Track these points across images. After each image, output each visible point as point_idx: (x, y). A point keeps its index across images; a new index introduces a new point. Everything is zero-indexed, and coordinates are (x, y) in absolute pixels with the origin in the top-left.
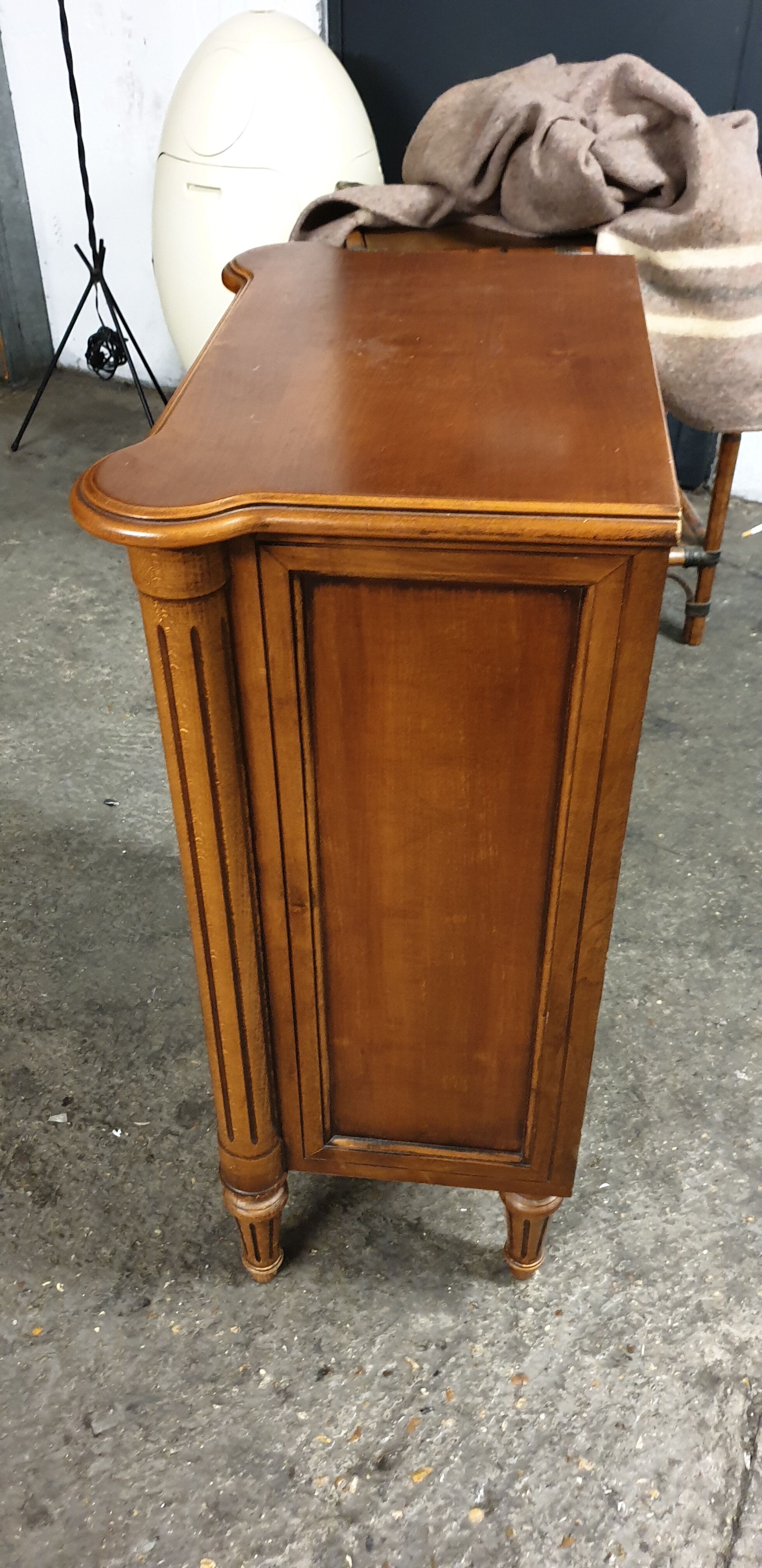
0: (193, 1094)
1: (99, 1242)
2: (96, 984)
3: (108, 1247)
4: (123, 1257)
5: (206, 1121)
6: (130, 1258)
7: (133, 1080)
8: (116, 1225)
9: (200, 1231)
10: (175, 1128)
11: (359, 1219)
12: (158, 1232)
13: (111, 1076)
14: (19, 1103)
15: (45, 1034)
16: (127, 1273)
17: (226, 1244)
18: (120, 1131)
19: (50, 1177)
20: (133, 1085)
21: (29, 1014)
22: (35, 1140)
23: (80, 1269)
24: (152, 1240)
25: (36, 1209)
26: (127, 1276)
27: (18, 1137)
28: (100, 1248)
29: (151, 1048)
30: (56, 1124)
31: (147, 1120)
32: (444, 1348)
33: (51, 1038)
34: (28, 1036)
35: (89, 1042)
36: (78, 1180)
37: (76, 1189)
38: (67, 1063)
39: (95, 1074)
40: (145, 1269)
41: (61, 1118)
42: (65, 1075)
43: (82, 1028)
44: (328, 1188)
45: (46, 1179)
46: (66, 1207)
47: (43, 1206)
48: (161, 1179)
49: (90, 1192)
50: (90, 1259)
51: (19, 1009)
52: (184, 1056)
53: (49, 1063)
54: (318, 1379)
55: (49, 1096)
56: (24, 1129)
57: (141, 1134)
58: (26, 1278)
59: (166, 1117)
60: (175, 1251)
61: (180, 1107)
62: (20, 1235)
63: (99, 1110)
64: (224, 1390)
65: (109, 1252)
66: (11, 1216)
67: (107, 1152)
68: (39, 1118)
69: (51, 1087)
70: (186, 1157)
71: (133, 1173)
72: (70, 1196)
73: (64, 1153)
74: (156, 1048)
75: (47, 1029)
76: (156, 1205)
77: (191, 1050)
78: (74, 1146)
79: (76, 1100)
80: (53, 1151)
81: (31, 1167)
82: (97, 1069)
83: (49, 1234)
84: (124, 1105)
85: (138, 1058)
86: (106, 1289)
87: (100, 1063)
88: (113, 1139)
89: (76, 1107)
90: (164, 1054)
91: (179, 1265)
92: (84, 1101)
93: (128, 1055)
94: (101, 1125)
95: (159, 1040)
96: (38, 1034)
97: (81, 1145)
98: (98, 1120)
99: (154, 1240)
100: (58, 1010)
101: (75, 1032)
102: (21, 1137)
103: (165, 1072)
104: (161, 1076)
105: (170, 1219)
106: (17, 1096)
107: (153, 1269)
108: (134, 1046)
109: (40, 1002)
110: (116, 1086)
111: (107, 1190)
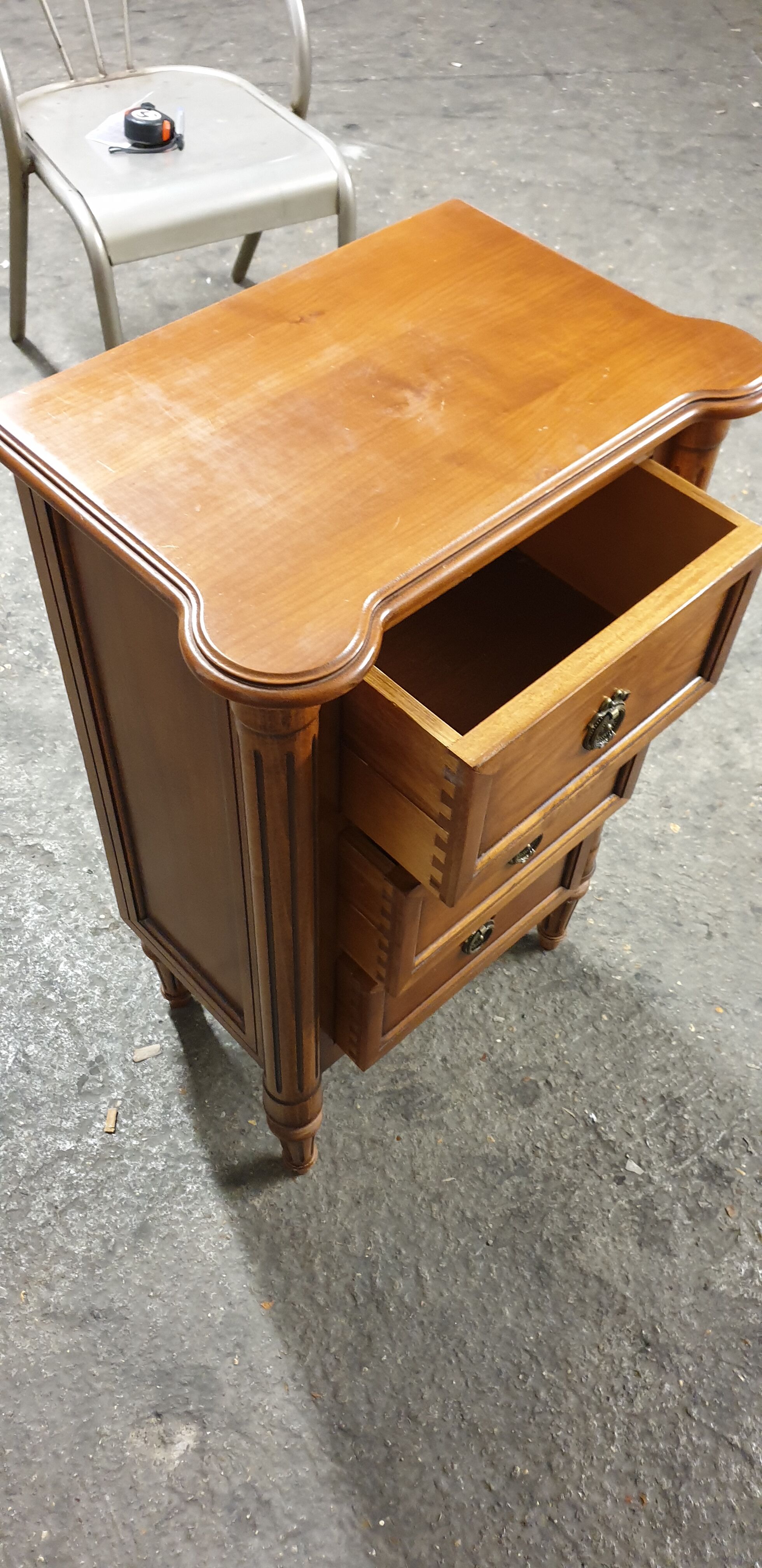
0: (513, 1109)
1: (650, 1040)
2: (528, 1308)
3: (646, 1031)
4: (638, 1016)
5: (519, 1077)
6: (634, 1013)
7: (554, 1159)
8: (632, 1044)
9: (574, 996)
10: (544, 1090)
12: (605, 1017)
13: (569, 1179)
14: (661, 1210)
15: (606, 1276)
16: (642, 1004)
17: (563, 976)
18: (591, 1116)
19: (664, 1119)
20: (557, 1156)
21: (610, 1314)
22: (662, 1161)
23: (672, 1031)
24: (612, 1014)
25: (686, 1100)
26: (642, 1002)
27: (675, 1175)
28: (651, 1035)
29: (521, 1183)
30: (640, 1165)
31: (562, 1112)
33: (604, 1267)
34: (621, 1285)
35: (570, 1235)
36: (644, 1100)
37: (648, 1094)
38: (601, 1223)
39: (583, 1193)
40: (627, 998)
41: (632, 1166)
42: (609, 1211)
43: (569, 1256)
45: (668, 1119)
46: (663, 1085)
47: (680, 1098)
48: (580, 1055)
49: (639, 1083)
50: (663, 1032)
51: (618, 1330)
52: (496, 1153)
53: (617, 1237)
55: (633, 1198)
56: (668, 1179)
57: (575, 1103)
58: (713, 1052)
59: (546, 1104)
60: (600, 996)
61: (531, 1104)
63: (597, 1151)
64: (618, 895)
65: (647, 1027)
66: (707, 1109)
67: (609, 1107)
68: (650, 1181)
69: (627, 1206)
70: (551, 1059)
71: (599, 1075)
72: (655, 1092)
73: (644, 1131)
74: (516, 1180)
75: (600, 1281)
76: (594, 1038)
77: (487, 1155)
78: (633, 1131)
79: (613, 1175)
80: (653, 1140)
81: (676, 1139)
82: (579, 1196)
83: (684, 1073)
84: (573, 1140)
85: (537, 1181)
86: (661, 1004)
87: (572, 1201)
88: (599, 1114)
89: (615, 1169)
90: (513, 1168)
91: (603, 984)
92: (605, 1169)
93: (543, 1191)
94: (603, 1135)
95: (507, 1188)
96: (612, 1280)
97: (627, 1128)
98: (602, 1141)
99: (610, 1012)
100: (581, 1300)
101: (577, 1257)
102: (672, 1174)
103: (523, 1149)
104: (528, 1148)
105: (590, 1020)
106: (660, 1219)
107: (623, 995)
108: (534, 1198)
109: (592, 1325)
110: (571, 1165)
111: (625, 1075)
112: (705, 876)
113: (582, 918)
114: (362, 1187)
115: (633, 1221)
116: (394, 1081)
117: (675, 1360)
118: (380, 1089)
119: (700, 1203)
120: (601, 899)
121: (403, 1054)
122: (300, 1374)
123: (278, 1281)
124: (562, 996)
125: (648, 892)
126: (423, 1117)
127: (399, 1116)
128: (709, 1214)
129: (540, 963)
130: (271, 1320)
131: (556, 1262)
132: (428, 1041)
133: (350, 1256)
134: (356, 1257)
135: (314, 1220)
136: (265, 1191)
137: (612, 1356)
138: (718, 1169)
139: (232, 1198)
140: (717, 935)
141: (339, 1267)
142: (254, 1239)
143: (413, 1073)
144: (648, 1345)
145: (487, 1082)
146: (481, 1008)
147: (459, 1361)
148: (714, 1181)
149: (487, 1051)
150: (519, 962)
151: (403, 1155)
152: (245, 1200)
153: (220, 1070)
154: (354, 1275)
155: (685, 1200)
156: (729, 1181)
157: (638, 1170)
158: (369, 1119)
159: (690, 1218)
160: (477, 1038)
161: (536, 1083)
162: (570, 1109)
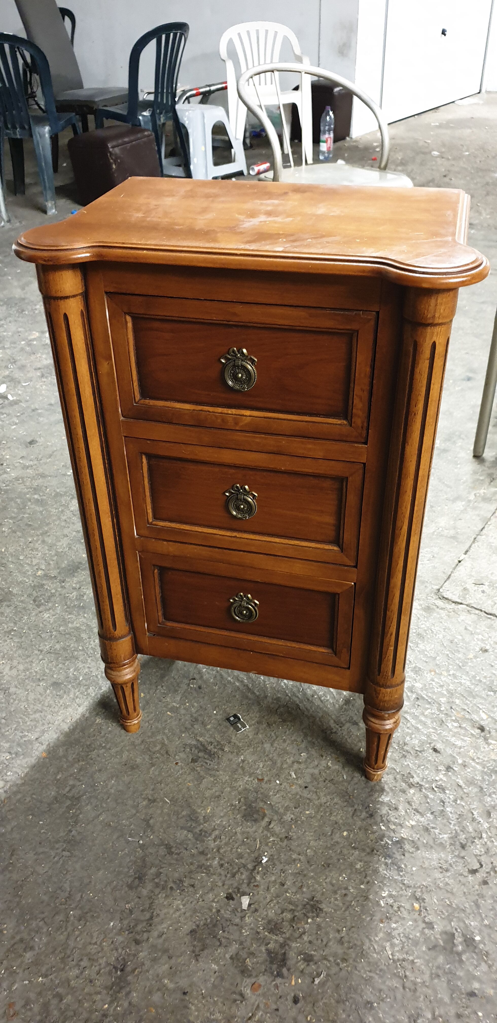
0: (237, 812)
1: (351, 869)
2: (110, 883)
3: (356, 864)
4: (363, 854)
5: (261, 804)
6: (364, 850)
7: (218, 851)
8: (339, 860)
9: (345, 809)
10: (264, 823)
11: (341, 727)
12: (345, 833)
13: (211, 866)
14: (226, 935)
15: (156, 920)
16: (375, 851)
17: (355, 795)
18: (264, 857)
19: (297, 906)
20: (222, 851)
21: (131, 935)
22: (263, 919)
23: (371, 881)
25: (323, 915)
26: (377, 851)
27: (258, 933)
28: (356, 869)
29: (190, 840)
30: (250, 905)
31: (255, 840)
32: (418, 698)
33: (162, 916)
34: (155, 934)
35: (172, 885)
36: (302, 886)
37: (308, 887)
38: (192, 900)
39: (206, 878)
40: (372, 841)
41: (245, 901)
42: (203, 901)
43: (157, 891)
44: (319, 740)
45: (299, 908)
46: (323, 894)
47: (321, 910)
48: (305, 832)
49: (312, 877)
50: (364, 875)
51: (122, 945)
52: (201, 817)
53: (188, 914)
54: (439, 752)
55: (222, 912)
56: (252, 929)
57: (267, 845)
58: (377, 917)
59: (254, 829)
60: (359, 823)
61: (247, 820)
62: (343, 925)
63: (242, 873)
65: (360, 863)
66: (327, 934)
67: (279, 867)
68: (242, 918)
69: (214, 910)
70: (288, 817)
71: (299, 849)
72: (314, 891)
73: (278, 896)
74: (190, 836)
75: (151, 918)
76: (324, 834)
77: (196, 813)
78: (272, 890)
79: (230, 891)
80: (275, 906)
81: (287, 921)
82: (202, 877)
83: (344, 904)
84: (240, 856)
85: (197, 848)
86: (386, 864)
87: (196, 875)
88: (269, 863)
89: (236, 890)
90: (197, 830)
91: (369, 821)
92: (232, 885)
93: (193, 855)
94: (256, 871)
95: (182, 835)
96: (155, 926)
97: (271, 885)
98: (251, 873)
99: (351, 836)
100: (131, 912)
101: (160, 896)
102: (258, 930)
103: (214, 829)
104: (217, 832)
105: (336, 826)
106: (219, 937)
107: (372, 837)
108: (185, 851)
109: (118, 928)
110: (221, 862)
111: (311, 866)
113: (409, 785)
114: (136, 761)
115: (206, 919)
116: (211, 743)
117: (120, 995)
118: (201, 739)
119: (248, 960)
120: (436, 789)
121: (231, 738)
122: (15, 789)
123: (61, 752)
124: (339, 802)
125: (470, 815)
126: (198, 769)
127: (191, 757)
128: (244, 972)
129: (352, 778)
130: (37, 760)
131: (149, 886)
132: (248, 746)
133: (92, 777)
134: (93, 780)
135: (103, 750)
136: (107, 721)
137: (102, 949)
138: (283, 961)
139: (95, 709)
140: (480, 876)
141: (82, 776)
142: (78, 731)
143: (223, 750)
144: (122, 970)
145: (245, 789)
146: (293, 763)
147: (57, 862)
148: (271, 962)
150: (343, 768)
151: (168, 771)
152: (97, 714)
154: (82, 784)
155: (243, 948)
156: (280, 975)
157: (245, 906)
158: (179, 744)
159: (231, 958)
160: (270, 770)
161: (264, 815)
162: (260, 843)
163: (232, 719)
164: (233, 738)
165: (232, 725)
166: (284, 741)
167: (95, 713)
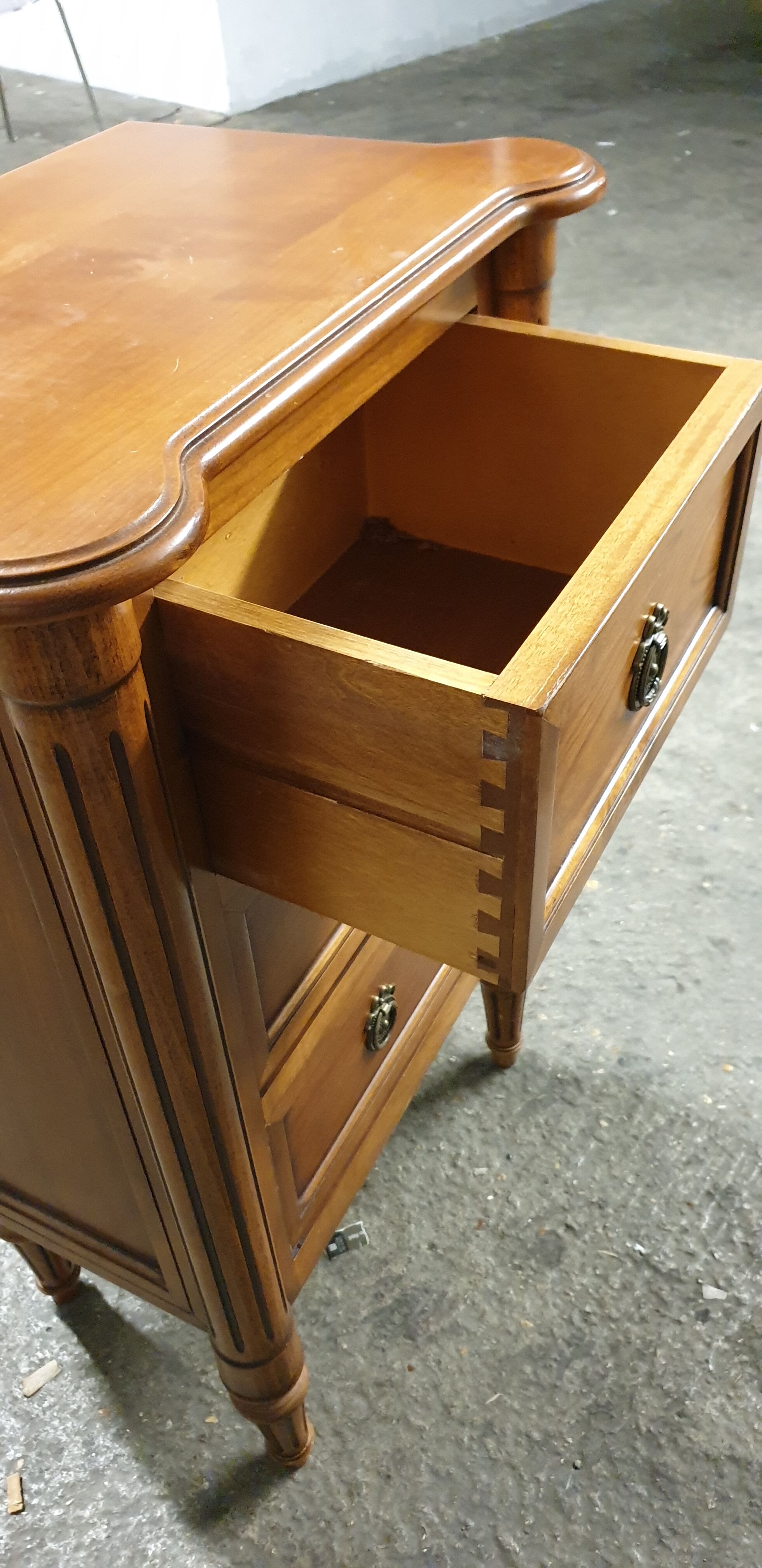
0: (539, 1276)
1: (666, 1132)
3: (657, 1122)
4: (641, 1108)
5: (531, 1234)
6: (635, 1106)
7: (614, 1320)
8: (647, 1143)
9: (559, 1111)
10: (568, 1237)
12: (604, 1123)
13: (642, 1338)
15: (740, 1451)
16: (639, 1093)
17: (536, 1092)
18: (636, 1248)
19: (723, 1219)
20: (615, 1314)
22: (743, 1272)
23: (687, 1111)
24: (610, 1116)
25: (738, 1186)
26: (639, 1090)
28: (665, 1125)
29: (585, 1367)
30: (719, 1288)
31: (600, 1256)
33: (732, 1440)
35: (673, 1413)
36: (689, 1205)
37: (692, 1196)
38: (704, 1381)
39: (666, 1350)
40: (620, 1092)
42: (707, 1362)
43: (683, 1443)
45: (727, 1217)
46: (703, 1178)
47: (729, 1187)
48: (594, 1179)
49: (676, 1187)
50: (677, 1117)
52: (540, 1340)
53: (732, 1393)
55: (729, 1333)
57: (611, 1240)
58: (743, 1119)
59: (577, 1254)
60: (587, 1100)
61: (559, 1261)
62: (753, 1164)
63: (661, 1290)
64: (562, 977)
65: (657, 1117)
67: (653, 1230)
68: (739, 1303)
69: (726, 1346)
70: (562, 1197)
71: (624, 1194)
72: (698, 1190)
73: (705, 1243)
74: (578, 1365)
75: (736, 1461)
76: (601, 1152)
77: (529, 1347)
78: (693, 1248)
79: (692, 1313)
82: (663, 1357)
83: (720, 1154)
84: (626, 1287)
85: (604, 1357)
86: (661, 1085)
87: (658, 1366)
88: (645, 1243)
89: (692, 1304)
90: (568, 1352)
91: (586, 1086)
92: (680, 1309)
93: (617, 1366)
94: (660, 1266)
95: (571, 1380)
97: (684, 1248)
98: (662, 1275)
99: (607, 1115)
100: (723, 1498)
101: (694, 1439)
103: (570, 1322)
104: (577, 1318)
105: (589, 1133)
107: (613, 1089)
108: (609, 1380)
110: (637, 1320)
111: (656, 1184)
112: (647, 925)
114: (385, 1453)
115: (742, 1363)
116: (379, 1296)
118: (364, 1313)
120: (544, 987)
121: (377, 1258)
124: (545, 1117)
125: (593, 964)
126: (433, 1328)
127: (401, 1340)
129: (504, 1086)
131: (670, 1457)
132: (403, 1231)
134: (411, 1557)
135: (337, 1527)
136: (259, 1510)
139: (216, 1540)
140: (688, 985)
143: (400, 1278)
145: (495, 1254)
146: (454, 1165)
149: (480, 1216)
150: (479, 1094)
151: (425, 1389)
152: (233, 1535)
153: (146, 1366)
157: (720, 1295)
158: (365, 1357)
160: (462, 1205)
161: (553, 1233)
162: (607, 1249)
163: (333, 1247)
164: (377, 1254)
165: (347, 1249)
166: (406, 1169)
167: (226, 1541)
